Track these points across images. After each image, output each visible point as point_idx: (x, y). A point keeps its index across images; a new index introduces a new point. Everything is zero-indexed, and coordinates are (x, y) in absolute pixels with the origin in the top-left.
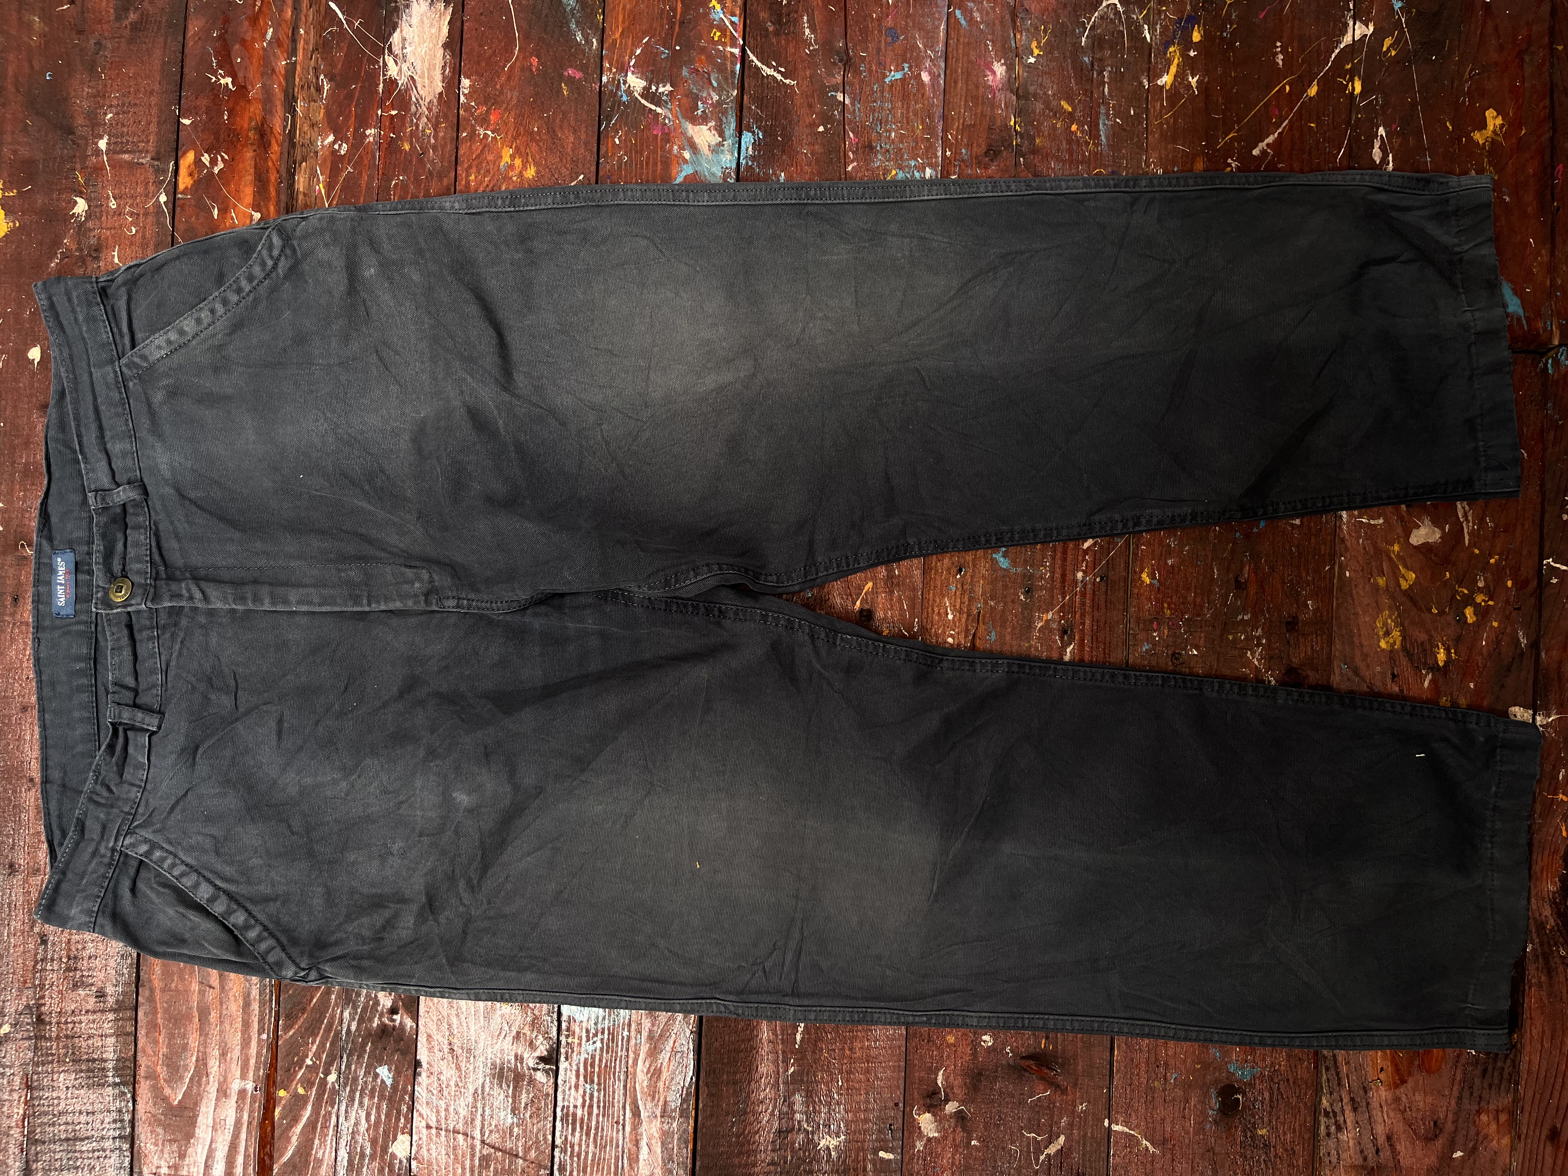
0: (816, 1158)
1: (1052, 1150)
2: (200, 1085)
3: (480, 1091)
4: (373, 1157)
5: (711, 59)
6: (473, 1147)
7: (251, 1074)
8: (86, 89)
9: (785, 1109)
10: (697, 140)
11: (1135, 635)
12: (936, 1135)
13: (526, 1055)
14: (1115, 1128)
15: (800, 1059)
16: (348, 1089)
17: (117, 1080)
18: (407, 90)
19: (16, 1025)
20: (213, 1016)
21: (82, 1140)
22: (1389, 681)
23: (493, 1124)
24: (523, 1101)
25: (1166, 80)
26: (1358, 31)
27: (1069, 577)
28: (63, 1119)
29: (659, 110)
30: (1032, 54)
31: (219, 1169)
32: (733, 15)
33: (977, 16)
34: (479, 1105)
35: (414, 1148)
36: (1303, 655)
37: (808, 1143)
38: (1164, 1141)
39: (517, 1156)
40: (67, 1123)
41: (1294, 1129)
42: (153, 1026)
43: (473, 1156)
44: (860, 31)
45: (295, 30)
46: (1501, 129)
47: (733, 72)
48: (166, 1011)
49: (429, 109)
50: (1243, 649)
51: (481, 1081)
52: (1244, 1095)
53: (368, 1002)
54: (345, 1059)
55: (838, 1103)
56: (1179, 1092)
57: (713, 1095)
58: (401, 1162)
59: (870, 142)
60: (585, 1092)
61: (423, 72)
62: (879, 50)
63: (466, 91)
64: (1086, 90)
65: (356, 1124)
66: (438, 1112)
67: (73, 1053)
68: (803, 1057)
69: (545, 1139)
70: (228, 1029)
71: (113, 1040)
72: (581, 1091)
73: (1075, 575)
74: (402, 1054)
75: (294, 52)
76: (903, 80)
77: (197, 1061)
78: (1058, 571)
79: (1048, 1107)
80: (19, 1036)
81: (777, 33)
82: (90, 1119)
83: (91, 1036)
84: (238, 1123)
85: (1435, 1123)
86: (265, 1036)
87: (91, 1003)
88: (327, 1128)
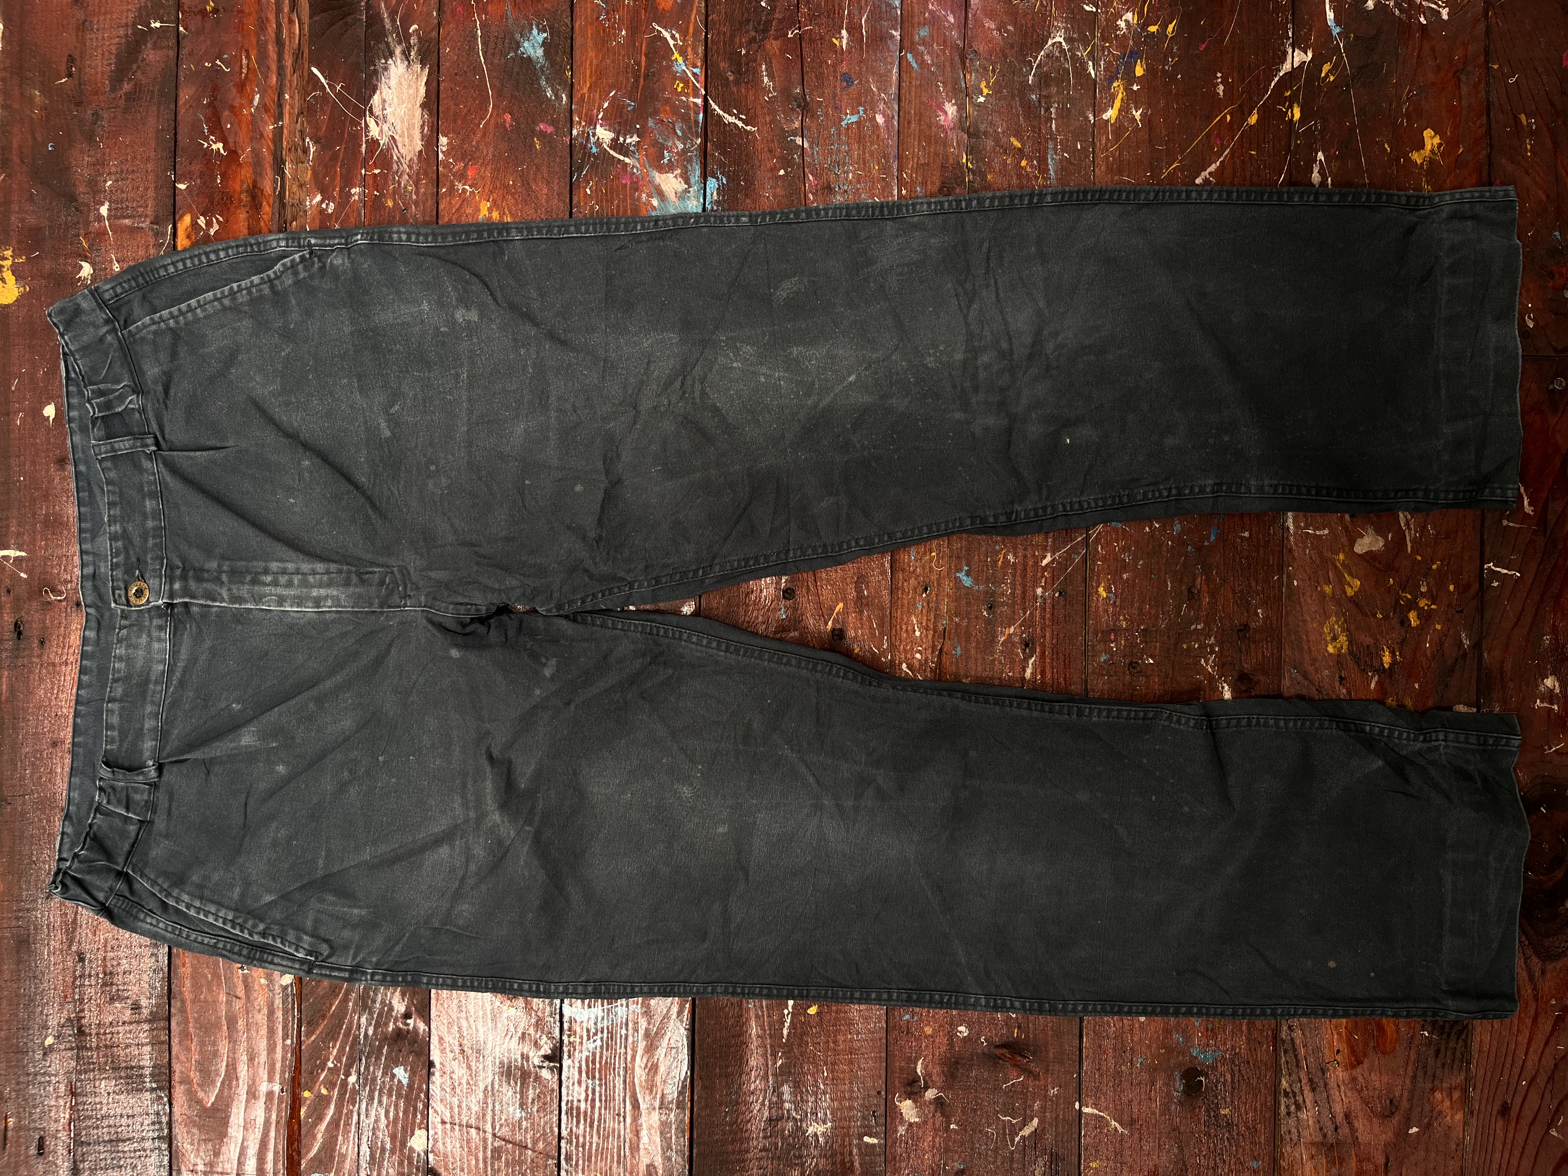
0: (805, 1144)
1: (1027, 1131)
2: (231, 1088)
3: (489, 1088)
4: (393, 1152)
5: (675, 110)
6: (485, 1140)
7: (277, 1077)
8: (86, 159)
9: (775, 1099)
10: (664, 187)
11: (1093, 646)
12: (917, 1120)
13: (531, 1054)
14: (1086, 1110)
15: (789, 1052)
16: (368, 1088)
17: (154, 1085)
18: (388, 149)
19: (59, 1037)
20: (241, 1024)
21: (124, 1141)
22: (1337, 684)
23: (503, 1118)
24: (530, 1097)
25: (1111, 114)
26: (1298, 58)
27: (1030, 593)
28: (106, 1123)
29: (627, 160)
30: (981, 94)
31: (251, 1166)
32: (695, 66)
33: (927, 58)
34: (489, 1101)
35: (431, 1141)
36: (1254, 661)
37: (797, 1130)
38: (1132, 1122)
39: (526, 1147)
40: (110, 1126)
41: (1255, 1108)
42: (185, 1035)
43: (485, 1148)
44: (816, 77)
45: (280, 95)
46: (1439, 148)
47: (697, 122)
48: (196, 1020)
49: (410, 167)
50: (1196, 657)
51: (490, 1080)
52: (1207, 1076)
53: (383, 1008)
54: (363, 1062)
55: (825, 1093)
56: (1145, 1076)
57: (706, 1087)
58: (419, 1155)
59: (829, 183)
60: (587, 1087)
61: (403, 132)
62: (835, 95)
63: (444, 149)
64: (1034, 127)
65: (377, 1121)
66: (451, 1108)
67: (112, 1062)
68: (791, 1050)
69: (551, 1131)
70: (254, 1034)
71: (148, 1048)
72: (583, 1086)
73: (1035, 592)
74: (417, 1055)
75: (280, 117)
76: (858, 123)
77: (227, 1066)
78: (1019, 586)
79: (1021, 1092)
80: (62, 1047)
81: (737, 82)
82: (130, 1122)
83: (128, 1046)
84: (267, 1122)
85: (1391, 1101)
86: (289, 1042)
87: (127, 1015)
88: (350, 1125)
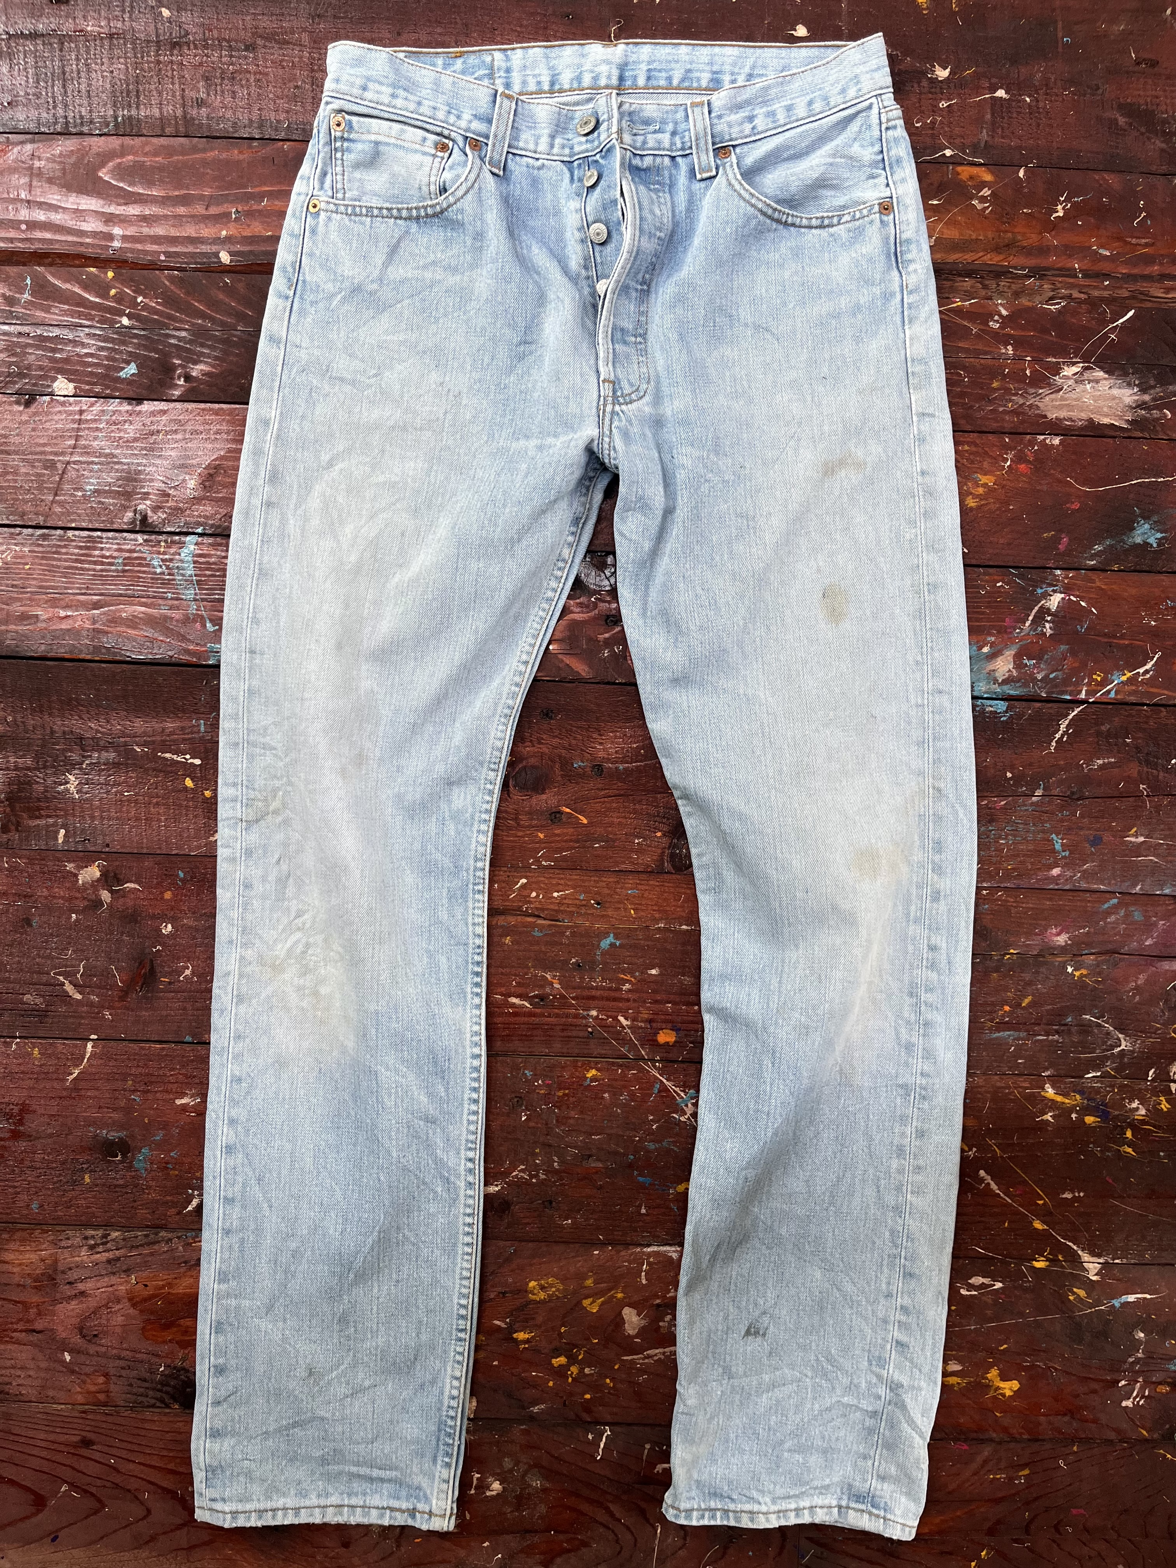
0: (57, 772)
1: (69, 988)
2: (116, 197)
3: (115, 460)
4: (52, 360)
5: (1074, 672)
6: (63, 454)
7: (128, 245)
8: (1054, 77)
9: (102, 743)
10: (1000, 659)
11: (539, 1063)
12: (80, 882)
13: (148, 502)
14: (90, 1045)
15: (148, 759)
16: (115, 336)
17: (120, 119)
18: (1049, 385)
19: (170, 22)
20: (181, 210)
21: (64, 86)
22: (499, 1289)
23: (85, 473)
24: (106, 500)
25: (1049, 1092)
26: (1093, 1267)
27: (593, 1003)
28: (82, 68)
29: (1028, 624)
30: (1076, 969)
32: (1117, 693)
33: (1112, 919)
34: (102, 459)
35: (62, 399)
36: (521, 1215)
37: (71, 764)
38: (77, 1090)
39: (56, 495)
40: (79, 72)
41: (90, 1207)
42: (170, 152)
43: (56, 454)
44: (1100, 811)
45: (1108, 276)
46: (1001, 1394)
47: (1063, 693)
48: (185, 163)
49: (1030, 406)
50: (527, 1161)
51: (123, 460)
52: (121, 1162)
53: (196, 354)
54: (142, 333)
55: (108, 792)
56: (122, 1103)
57: (114, 676)
58: (49, 386)
59: (997, 820)
60: (115, 558)
61: (1066, 400)
62: (1081, 829)
63: (1048, 441)
64: (1041, 1019)
65: (83, 345)
66: (95, 420)
67: (144, 77)
68: (150, 760)
69: (72, 521)
70: (171, 223)
71: (157, 115)
72: (115, 554)
73: (593, 1008)
74: (148, 387)
75: (1086, 276)
76: (1054, 851)
77: (139, 194)
78: (598, 993)
79: (107, 984)
80: (159, 26)
81: (1099, 734)
82: (83, 93)
83: (160, 93)
84: (81, 233)
85: (95, 1336)
86: (163, 258)
87: (190, 94)
88: (79, 317)
